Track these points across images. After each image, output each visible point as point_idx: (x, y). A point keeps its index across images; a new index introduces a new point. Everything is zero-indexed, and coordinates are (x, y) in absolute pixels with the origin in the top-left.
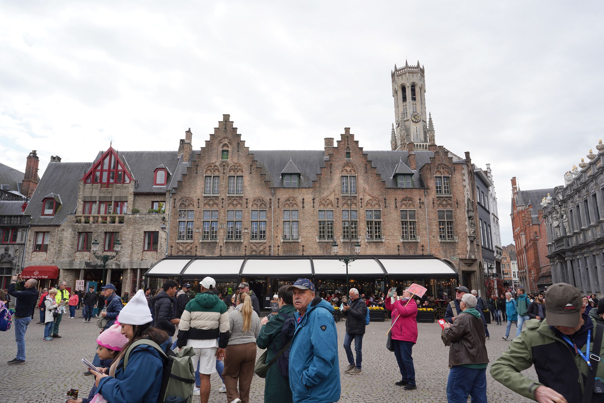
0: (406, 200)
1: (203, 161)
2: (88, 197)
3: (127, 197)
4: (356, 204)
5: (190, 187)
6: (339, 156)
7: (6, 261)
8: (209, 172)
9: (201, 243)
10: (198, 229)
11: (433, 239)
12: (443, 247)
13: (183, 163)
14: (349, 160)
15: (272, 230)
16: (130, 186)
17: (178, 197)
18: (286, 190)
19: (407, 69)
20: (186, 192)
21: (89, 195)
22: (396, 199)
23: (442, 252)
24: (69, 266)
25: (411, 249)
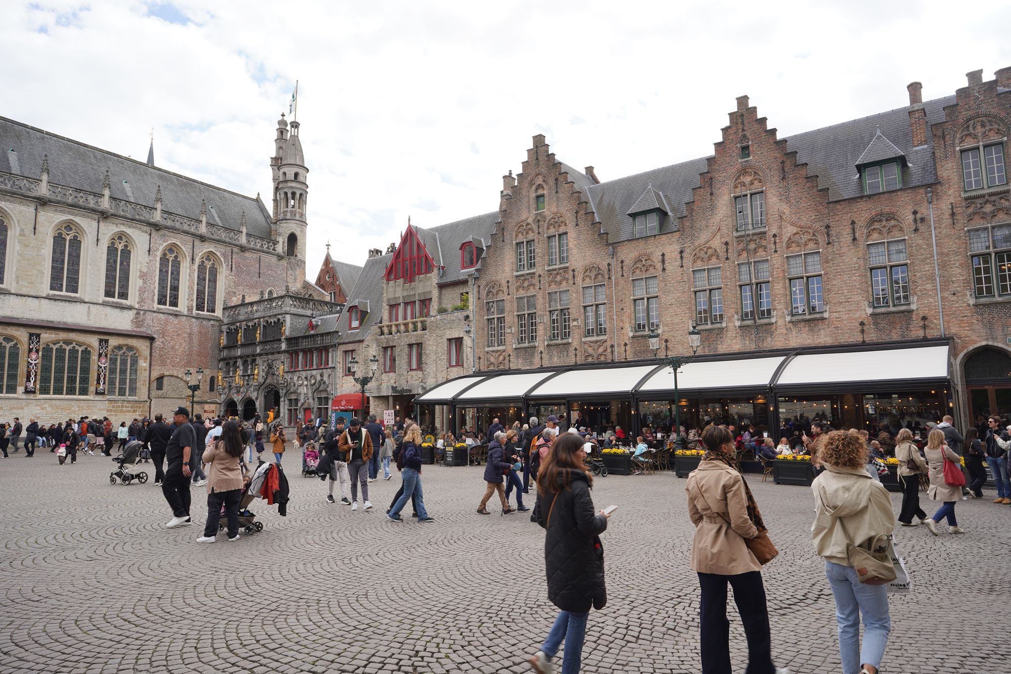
0: (881, 221)
1: (510, 221)
2: (392, 299)
3: (431, 293)
4: (765, 247)
5: (496, 265)
6: (727, 158)
7: (323, 389)
8: (520, 235)
9: (516, 349)
10: (510, 327)
11: (954, 298)
12: (982, 315)
14: (747, 161)
15: (615, 317)
16: (433, 276)
17: (483, 283)
18: (633, 244)
20: (491, 274)
22: (853, 223)
23: (978, 327)
24: (378, 392)
25: (895, 328)
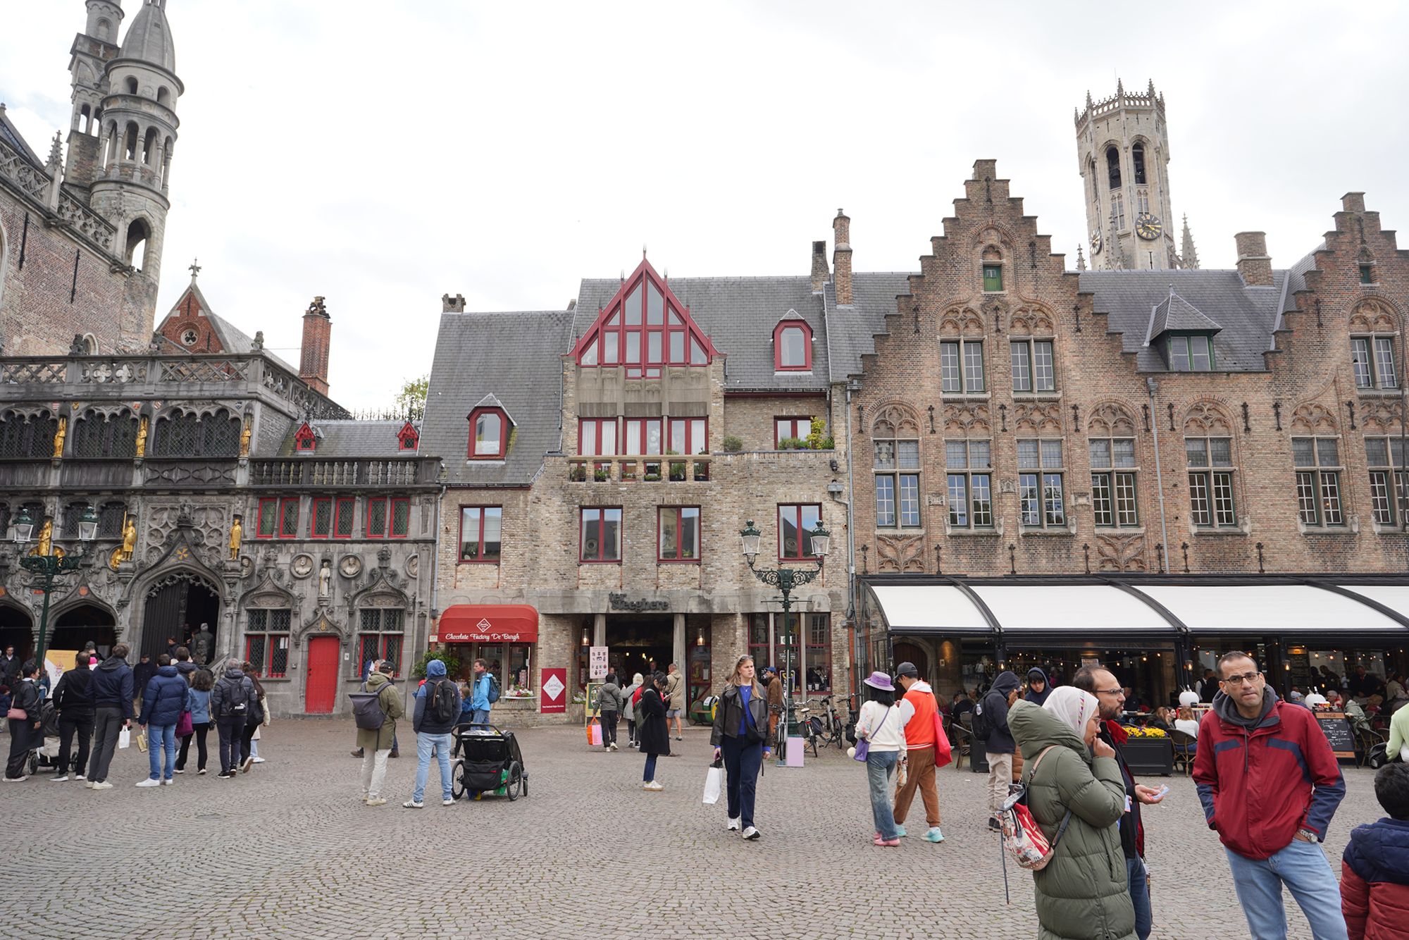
1: (931, 297)
2: (591, 404)
3: (705, 405)
5: (902, 373)
6: (1340, 277)
7: (385, 590)
8: (949, 327)
9: (951, 537)
10: (938, 494)
13: (839, 307)
14: (1371, 288)
15: (1161, 498)
16: (711, 374)
17: (869, 402)
18: (1189, 380)
19: (1122, 103)
20: (890, 388)
21: (595, 400)
24: (563, 605)
